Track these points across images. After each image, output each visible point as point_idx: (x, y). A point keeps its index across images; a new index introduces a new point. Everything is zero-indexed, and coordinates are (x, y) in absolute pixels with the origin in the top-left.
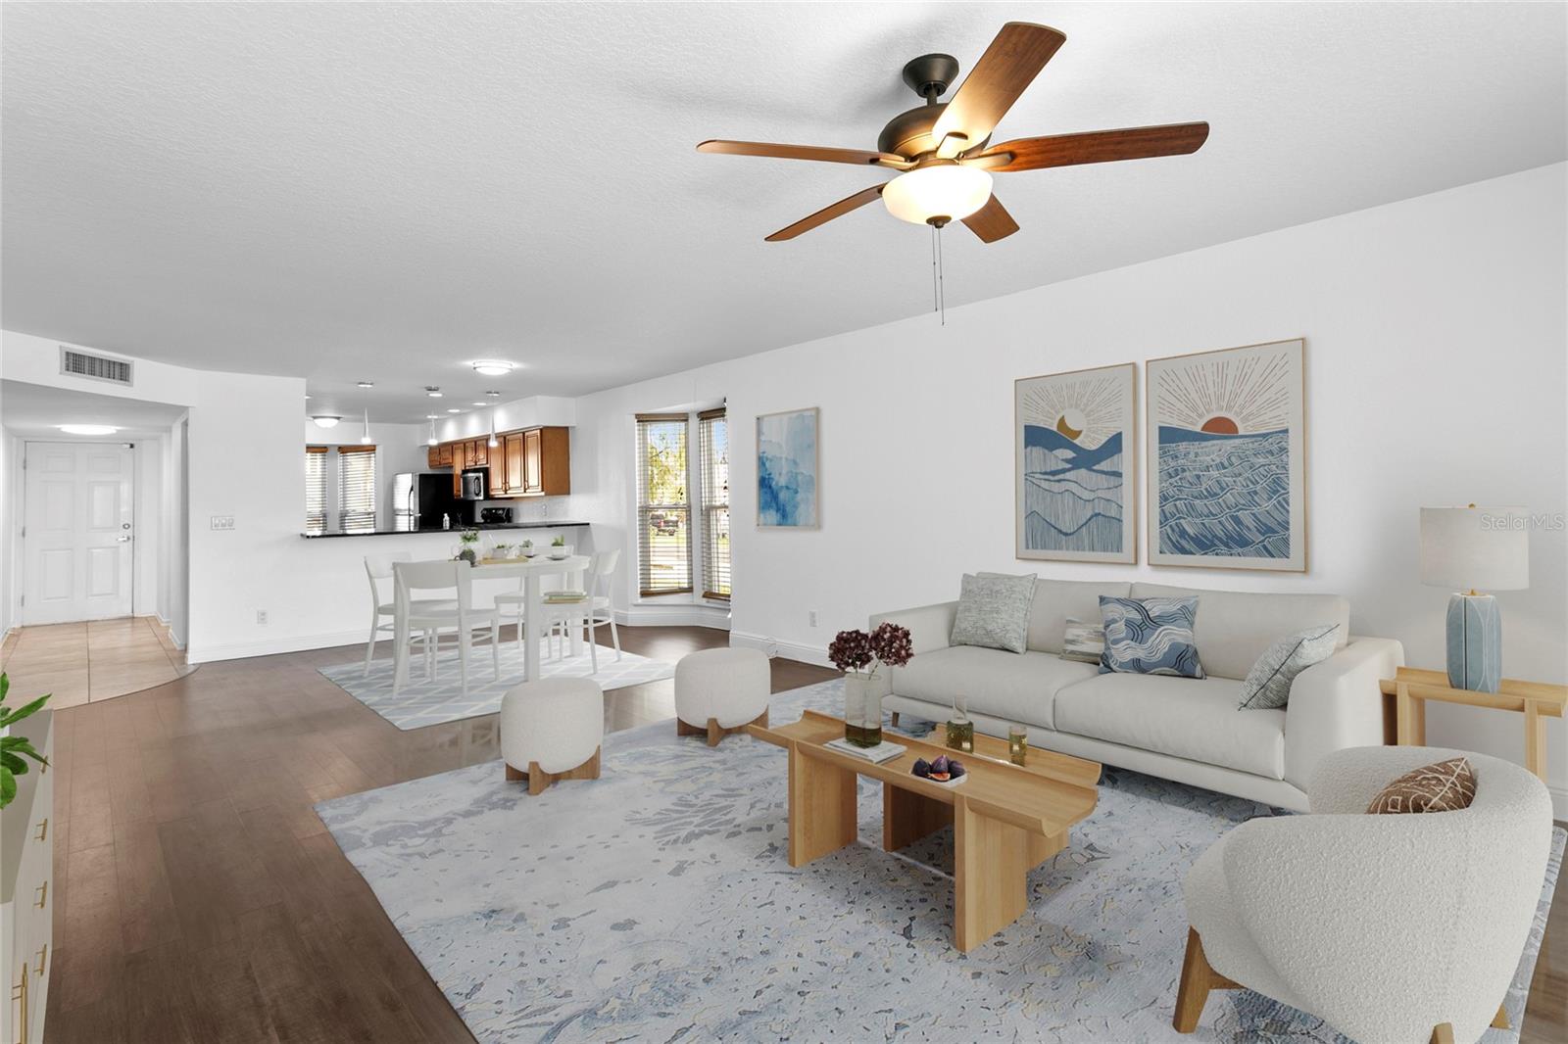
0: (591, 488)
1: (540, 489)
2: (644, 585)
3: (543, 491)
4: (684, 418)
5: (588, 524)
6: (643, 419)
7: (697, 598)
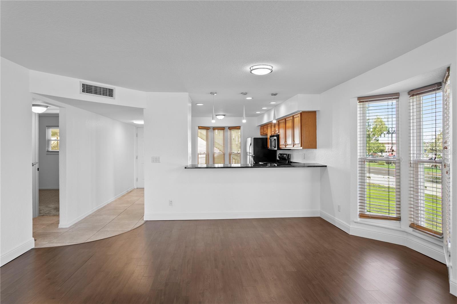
0: (328, 145)
1: (300, 146)
2: (361, 210)
3: (301, 146)
4: (395, 96)
5: (326, 166)
6: (362, 99)
7: (404, 225)
